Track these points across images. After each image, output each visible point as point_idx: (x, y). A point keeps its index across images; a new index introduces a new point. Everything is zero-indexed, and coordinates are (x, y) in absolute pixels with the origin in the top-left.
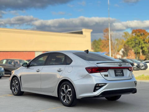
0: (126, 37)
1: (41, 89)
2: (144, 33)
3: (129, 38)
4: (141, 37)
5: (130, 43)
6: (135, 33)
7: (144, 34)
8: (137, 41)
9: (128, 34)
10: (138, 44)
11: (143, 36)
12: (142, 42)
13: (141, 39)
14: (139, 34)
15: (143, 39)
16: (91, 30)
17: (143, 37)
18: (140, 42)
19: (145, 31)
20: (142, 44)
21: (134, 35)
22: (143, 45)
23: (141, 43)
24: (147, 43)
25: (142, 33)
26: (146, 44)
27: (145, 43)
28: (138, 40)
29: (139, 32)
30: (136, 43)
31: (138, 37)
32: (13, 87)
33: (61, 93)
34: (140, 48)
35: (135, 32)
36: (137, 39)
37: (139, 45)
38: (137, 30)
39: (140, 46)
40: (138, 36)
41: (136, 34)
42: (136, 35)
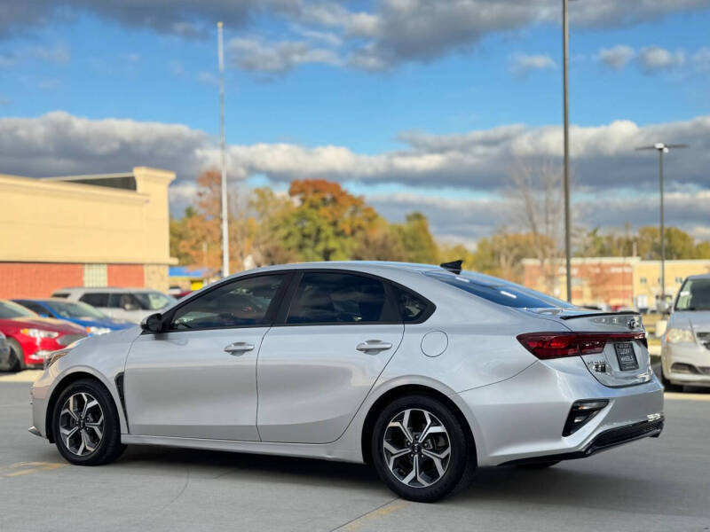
0: (262, 208)
1: (257, 432)
2: (336, 195)
3: (275, 212)
4: (324, 211)
5: (283, 232)
6: (302, 196)
7: (334, 200)
8: (309, 227)
9: (269, 198)
10: (313, 237)
11: (330, 207)
12: (329, 231)
13: (325, 217)
14: (316, 198)
15: (331, 219)
16: (171, 176)
17: (331, 213)
18: (319, 231)
19: (337, 187)
20: (327, 238)
21: (296, 201)
22: (333, 244)
23: (323, 235)
24: (346, 237)
25: (328, 197)
26: (341, 239)
27: (339, 234)
28: (314, 221)
29: (316, 191)
30: (305, 236)
31: (313, 211)
32: (68, 428)
33: (386, 445)
34: (318, 253)
35: (302, 191)
36: (308, 219)
37: (317, 241)
38: (307, 183)
39: (321, 247)
40: (313, 206)
41: (303, 200)
42: (306, 205)
